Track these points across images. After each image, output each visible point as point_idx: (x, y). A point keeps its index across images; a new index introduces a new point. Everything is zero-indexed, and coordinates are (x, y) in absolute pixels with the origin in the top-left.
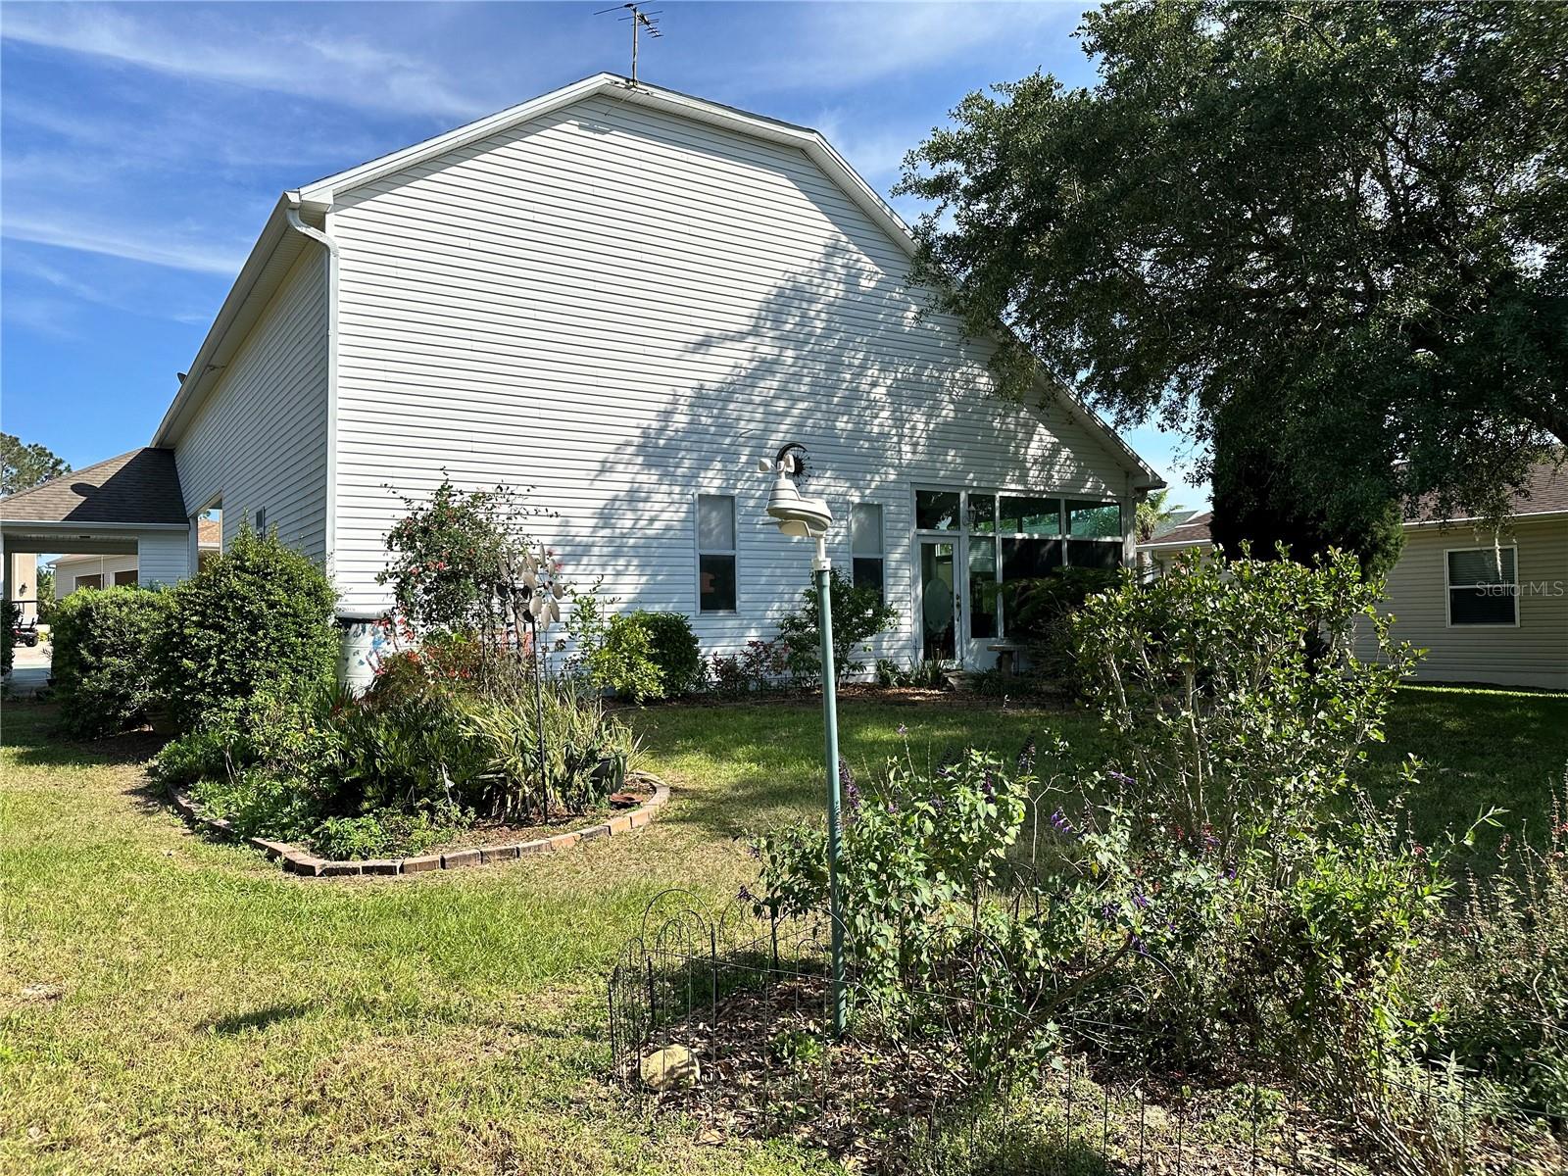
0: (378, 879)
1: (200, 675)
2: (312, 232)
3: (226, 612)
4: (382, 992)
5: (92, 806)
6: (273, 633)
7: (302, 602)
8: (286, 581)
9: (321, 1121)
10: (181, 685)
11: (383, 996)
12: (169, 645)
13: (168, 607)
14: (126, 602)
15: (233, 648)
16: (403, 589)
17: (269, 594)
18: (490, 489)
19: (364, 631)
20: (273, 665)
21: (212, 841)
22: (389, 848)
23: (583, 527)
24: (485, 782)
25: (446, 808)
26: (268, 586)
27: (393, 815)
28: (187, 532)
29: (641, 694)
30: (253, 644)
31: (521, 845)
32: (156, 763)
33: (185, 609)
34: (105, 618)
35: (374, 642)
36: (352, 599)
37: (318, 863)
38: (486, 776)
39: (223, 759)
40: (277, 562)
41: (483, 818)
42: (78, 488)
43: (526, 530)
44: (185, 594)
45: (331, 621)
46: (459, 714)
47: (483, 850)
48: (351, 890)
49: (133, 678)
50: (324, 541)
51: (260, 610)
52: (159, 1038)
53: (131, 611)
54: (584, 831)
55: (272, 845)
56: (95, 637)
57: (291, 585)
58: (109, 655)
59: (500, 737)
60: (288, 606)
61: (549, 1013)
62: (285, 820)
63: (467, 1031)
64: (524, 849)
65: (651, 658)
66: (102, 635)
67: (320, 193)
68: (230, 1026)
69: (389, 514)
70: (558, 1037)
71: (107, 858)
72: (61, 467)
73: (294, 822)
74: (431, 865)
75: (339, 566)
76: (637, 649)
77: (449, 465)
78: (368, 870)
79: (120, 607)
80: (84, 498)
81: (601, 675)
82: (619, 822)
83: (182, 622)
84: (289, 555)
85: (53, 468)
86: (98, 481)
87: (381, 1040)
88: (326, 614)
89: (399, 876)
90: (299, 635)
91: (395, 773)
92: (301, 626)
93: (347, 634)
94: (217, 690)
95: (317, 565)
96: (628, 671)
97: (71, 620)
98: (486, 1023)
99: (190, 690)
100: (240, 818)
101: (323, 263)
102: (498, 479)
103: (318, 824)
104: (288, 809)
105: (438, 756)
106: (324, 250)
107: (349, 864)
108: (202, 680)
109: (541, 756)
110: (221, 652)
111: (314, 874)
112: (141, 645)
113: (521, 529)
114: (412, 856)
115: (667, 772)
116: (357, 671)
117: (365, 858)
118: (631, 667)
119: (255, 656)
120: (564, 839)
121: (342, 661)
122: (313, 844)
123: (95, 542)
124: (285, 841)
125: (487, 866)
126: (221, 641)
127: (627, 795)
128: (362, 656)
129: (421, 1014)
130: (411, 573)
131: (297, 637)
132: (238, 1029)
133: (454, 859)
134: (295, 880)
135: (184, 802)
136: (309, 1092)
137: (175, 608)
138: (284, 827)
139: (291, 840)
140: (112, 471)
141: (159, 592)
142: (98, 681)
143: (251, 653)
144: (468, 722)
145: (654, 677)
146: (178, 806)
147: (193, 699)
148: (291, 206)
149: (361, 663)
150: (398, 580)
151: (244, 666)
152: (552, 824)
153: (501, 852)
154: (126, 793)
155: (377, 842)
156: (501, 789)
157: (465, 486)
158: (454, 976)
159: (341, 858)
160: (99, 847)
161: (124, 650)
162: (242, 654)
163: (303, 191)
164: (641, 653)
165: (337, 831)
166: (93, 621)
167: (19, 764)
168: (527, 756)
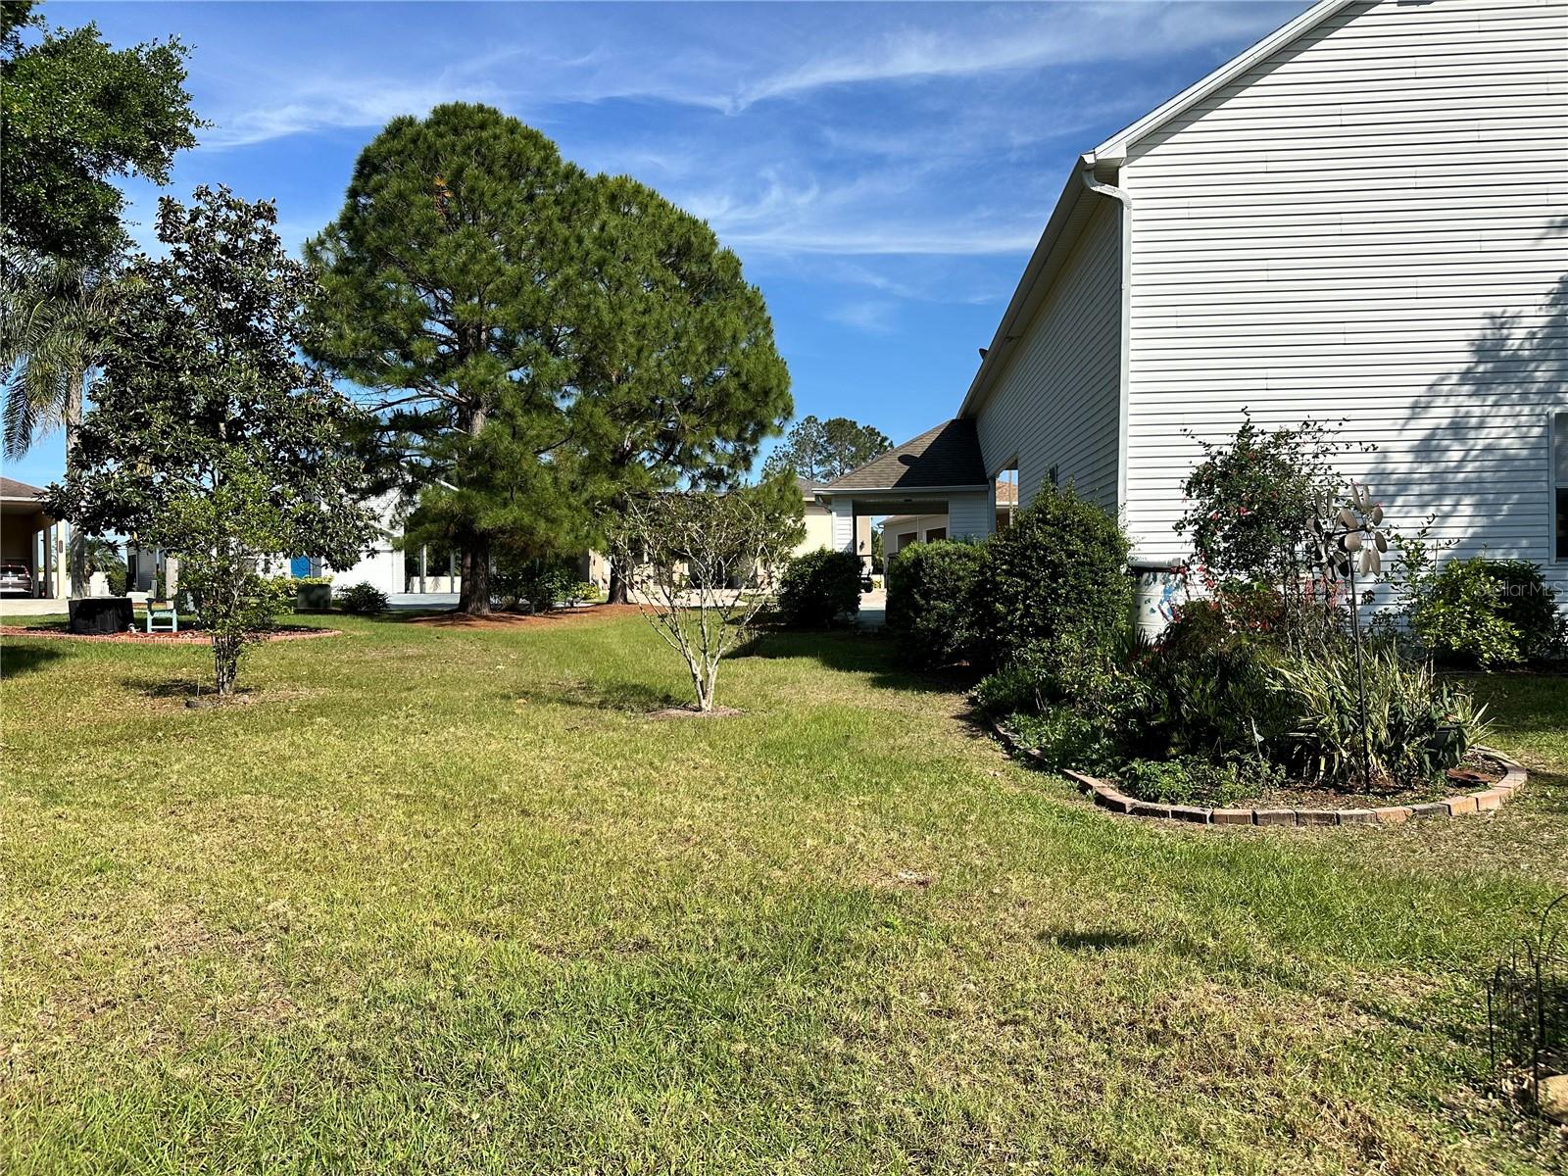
0: (1190, 825)
1: (1009, 618)
2: (1106, 189)
3: (1031, 562)
4: (1210, 939)
5: (930, 727)
6: (1072, 581)
7: (1098, 551)
8: (1083, 532)
9: (1166, 1052)
10: (994, 627)
11: (1211, 943)
12: (983, 592)
13: (982, 557)
14: (947, 554)
15: (1037, 594)
16: (1202, 536)
17: (1068, 544)
18: (1294, 427)
19: (1155, 579)
20: (1072, 611)
21: (1029, 768)
22: (1196, 796)
23: (1401, 463)
24: (1296, 741)
25: (1254, 763)
26: (1067, 537)
27: (1199, 763)
28: (987, 492)
29: (1486, 656)
30: (1054, 591)
31: (1341, 812)
32: (975, 694)
33: (996, 559)
34: (932, 567)
35: (1165, 591)
36: (1144, 548)
37: (1128, 801)
38: (1297, 734)
39: (1034, 695)
40: (1075, 514)
41: (1293, 778)
42: (904, 459)
43: (1335, 469)
44: (996, 546)
45: (1123, 569)
46: (1264, 666)
47: (1298, 811)
48: (1163, 833)
49: (954, 619)
50: (1116, 493)
51: (1061, 560)
52: (1011, 937)
53: (952, 562)
54: (1416, 807)
55: (1082, 777)
56: (925, 584)
57: (1087, 537)
58: (935, 599)
59: (1312, 695)
60: (1085, 555)
61: (1401, 1000)
62: (1094, 757)
63: (1306, 998)
64: (1345, 817)
65: (1499, 614)
66: (931, 582)
67: (1113, 149)
68: (1071, 941)
69: (1185, 461)
70: (1414, 1029)
71: (948, 771)
72: (886, 444)
73: (1102, 759)
74: (1243, 819)
75: (1130, 516)
76: (1482, 603)
77: (1251, 406)
78: (1177, 815)
79: (943, 558)
80: (907, 467)
81: (1432, 631)
82: (1461, 803)
83: (994, 570)
84: (1085, 509)
85: (881, 444)
86: (918, 452)
87: (1215, 987)
88: (1120, 562)
89: (1210, 826)
90: (1095, 583)
91: (1199, 721)
92: (1097, 574)
93: (1138, 583)
94: (1024, 632)
95: (1111, 516)
96: (1469, 628)
97: (906, 569)
98: (1328, 994)
99: (1000, 631)
100: (1053, 750)
101: (1116, 219)
102: (1304, 416)
103: (1124, 764)
104: (1097, 746)
105: (1245, 709)
106: (1117, 204)
107: (1159, 806)
108: (1012, 622)
109: (1362, 719)
110: (1026, 597)
111: (1125, 811)
112: (960, 591)
113: (1330, 468)
114: (1221, 807)
115: (1519, 751)
116: (1152, 619)
117: (1173, 803)
118: (1473, 624)
119: (1056, 601)
120: (1393, 812)
121: (1135, 609)
122: (1121, 783)
123: (914, 504)
124: (1094, 777)
125: (1303, 828)
126: (1026, 587)
127: (1469, 772)
128: (1154, 605)
129: (1254, 970)
130: (1211, 519)
131: (1093, 585)
132: (1077, 946)
133: (1266, 816)
134: (1106, 814)
135: (1002, 730)
136: (1151, 1021)
137: (989, 558)
138: (1093, 763)
139: (1100, 776)
140: (928, 442)
141: (972, 544)
142: (928, 620)
143: (1052, 599)
144: (1276, 675)
145: (1506, 636)
146: (996, 733)
147: (1004, 639)
148: (1087, 167)
149: (1153, 611)
150: (1197, 527)
151: (1046, 611)
152: (1375, 794)
153: (1319, 817)
154: (954, 717)
155: (1184, 788)
156: (1313, 749)
157: (1267, 425)
158: (1283, 937)
159: (1149, 799)
160: (939, 762)
161: (947, 595)
162: (1045, 598)
163: (1097, 150)
164: (1487, 608)
165: (1144, 773)
166: (924, 571)
167: (873, 686)
168: (1346, 718)
